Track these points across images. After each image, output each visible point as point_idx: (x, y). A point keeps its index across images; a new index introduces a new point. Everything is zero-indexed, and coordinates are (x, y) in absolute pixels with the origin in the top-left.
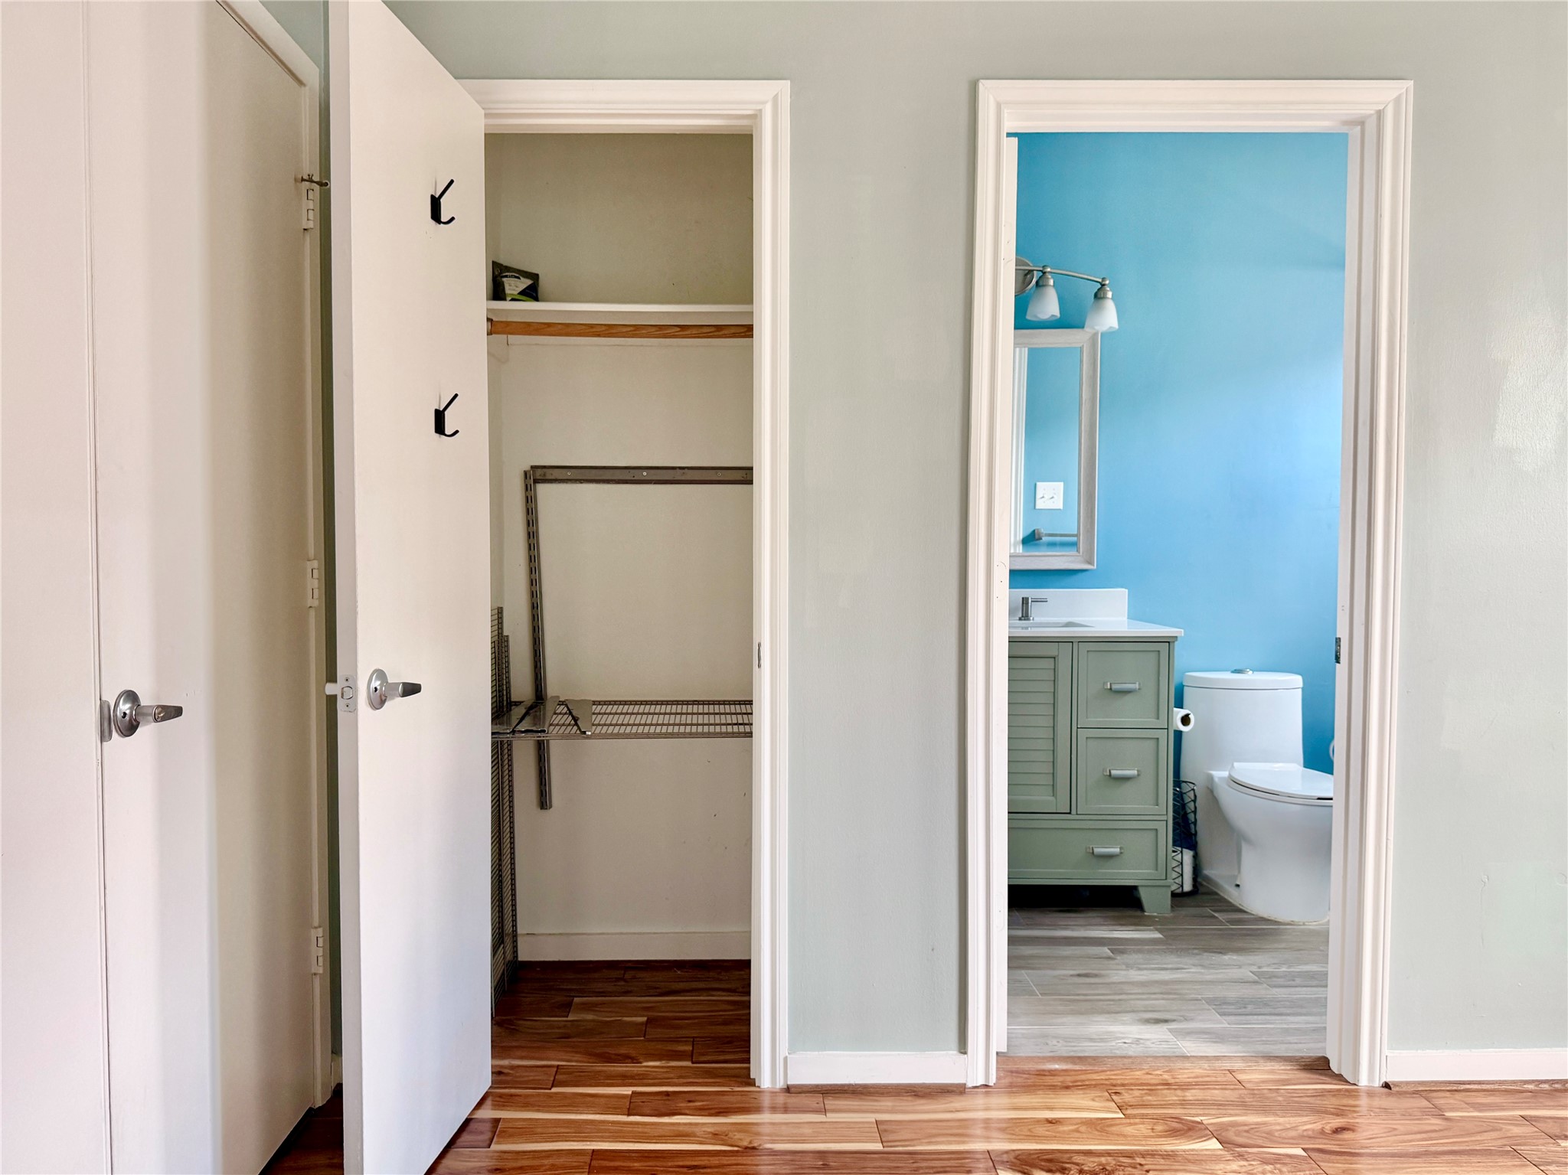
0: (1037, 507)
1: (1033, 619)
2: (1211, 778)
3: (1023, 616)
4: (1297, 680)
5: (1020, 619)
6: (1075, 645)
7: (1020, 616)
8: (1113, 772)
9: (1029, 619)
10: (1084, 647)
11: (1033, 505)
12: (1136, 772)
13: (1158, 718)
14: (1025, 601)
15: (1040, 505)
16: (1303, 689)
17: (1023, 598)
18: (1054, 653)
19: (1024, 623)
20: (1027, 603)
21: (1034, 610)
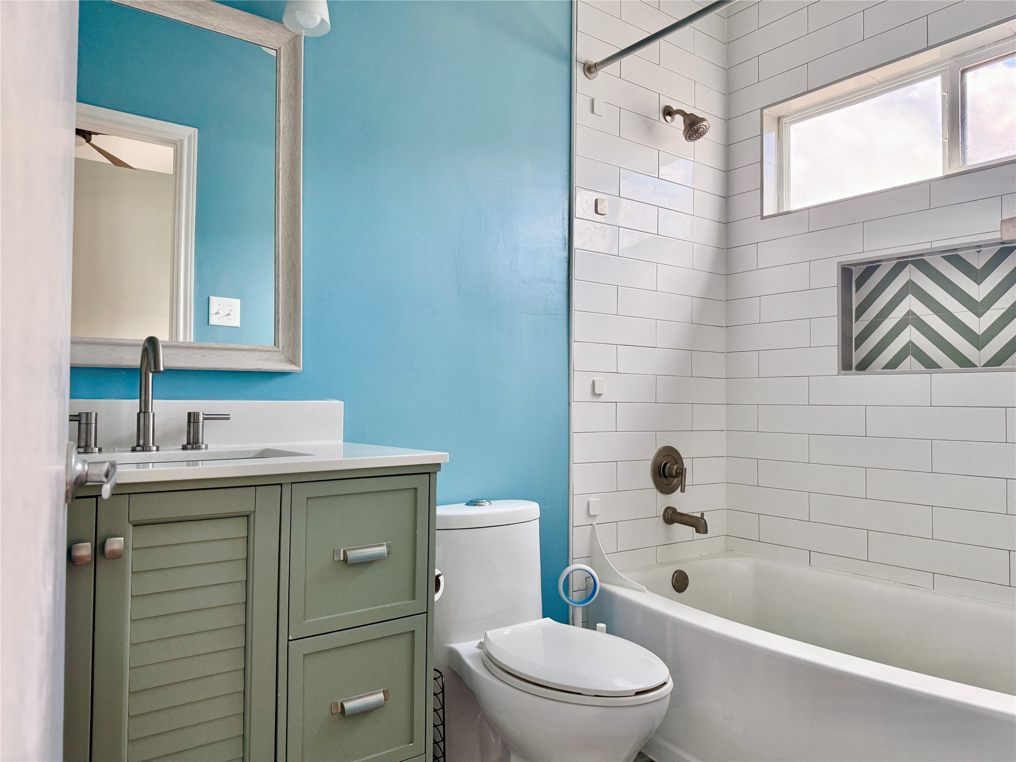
0: (211, 323)
1: (206, 447)
2: (454, 656)
3: (188, 443)
4: (532, 509)
5: (184, 448)
6: (287, 489)
7: (185, 443)
8: (348, 705)
9: (199, 448)
10: (303, 491)
11: (207, 322)
12: (381, 696)
13: (414, 598)
14: (192, 418)
15: (214, 320)
16: (541, 519)
17: (189, 414)
18: (247, 507)
19: (191, 454)
20: (197, 422)
21: (209, 433)
